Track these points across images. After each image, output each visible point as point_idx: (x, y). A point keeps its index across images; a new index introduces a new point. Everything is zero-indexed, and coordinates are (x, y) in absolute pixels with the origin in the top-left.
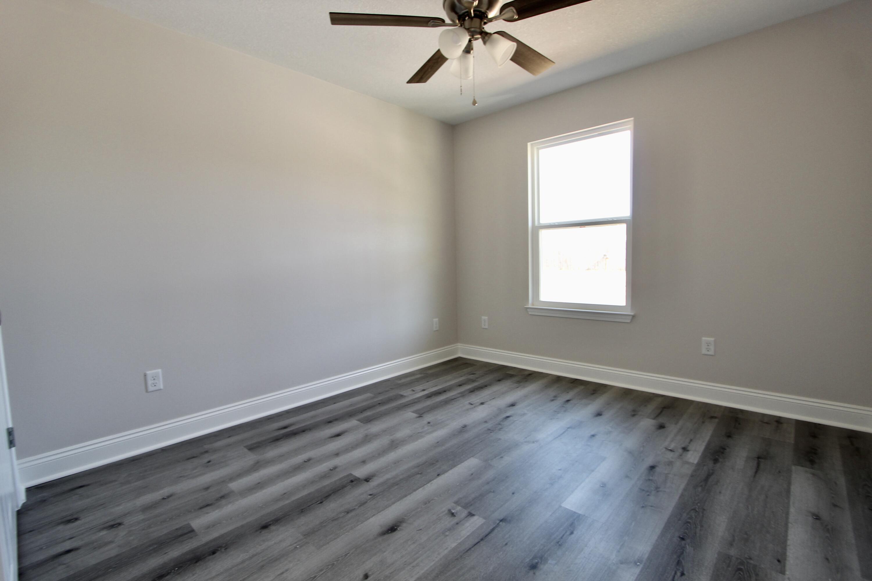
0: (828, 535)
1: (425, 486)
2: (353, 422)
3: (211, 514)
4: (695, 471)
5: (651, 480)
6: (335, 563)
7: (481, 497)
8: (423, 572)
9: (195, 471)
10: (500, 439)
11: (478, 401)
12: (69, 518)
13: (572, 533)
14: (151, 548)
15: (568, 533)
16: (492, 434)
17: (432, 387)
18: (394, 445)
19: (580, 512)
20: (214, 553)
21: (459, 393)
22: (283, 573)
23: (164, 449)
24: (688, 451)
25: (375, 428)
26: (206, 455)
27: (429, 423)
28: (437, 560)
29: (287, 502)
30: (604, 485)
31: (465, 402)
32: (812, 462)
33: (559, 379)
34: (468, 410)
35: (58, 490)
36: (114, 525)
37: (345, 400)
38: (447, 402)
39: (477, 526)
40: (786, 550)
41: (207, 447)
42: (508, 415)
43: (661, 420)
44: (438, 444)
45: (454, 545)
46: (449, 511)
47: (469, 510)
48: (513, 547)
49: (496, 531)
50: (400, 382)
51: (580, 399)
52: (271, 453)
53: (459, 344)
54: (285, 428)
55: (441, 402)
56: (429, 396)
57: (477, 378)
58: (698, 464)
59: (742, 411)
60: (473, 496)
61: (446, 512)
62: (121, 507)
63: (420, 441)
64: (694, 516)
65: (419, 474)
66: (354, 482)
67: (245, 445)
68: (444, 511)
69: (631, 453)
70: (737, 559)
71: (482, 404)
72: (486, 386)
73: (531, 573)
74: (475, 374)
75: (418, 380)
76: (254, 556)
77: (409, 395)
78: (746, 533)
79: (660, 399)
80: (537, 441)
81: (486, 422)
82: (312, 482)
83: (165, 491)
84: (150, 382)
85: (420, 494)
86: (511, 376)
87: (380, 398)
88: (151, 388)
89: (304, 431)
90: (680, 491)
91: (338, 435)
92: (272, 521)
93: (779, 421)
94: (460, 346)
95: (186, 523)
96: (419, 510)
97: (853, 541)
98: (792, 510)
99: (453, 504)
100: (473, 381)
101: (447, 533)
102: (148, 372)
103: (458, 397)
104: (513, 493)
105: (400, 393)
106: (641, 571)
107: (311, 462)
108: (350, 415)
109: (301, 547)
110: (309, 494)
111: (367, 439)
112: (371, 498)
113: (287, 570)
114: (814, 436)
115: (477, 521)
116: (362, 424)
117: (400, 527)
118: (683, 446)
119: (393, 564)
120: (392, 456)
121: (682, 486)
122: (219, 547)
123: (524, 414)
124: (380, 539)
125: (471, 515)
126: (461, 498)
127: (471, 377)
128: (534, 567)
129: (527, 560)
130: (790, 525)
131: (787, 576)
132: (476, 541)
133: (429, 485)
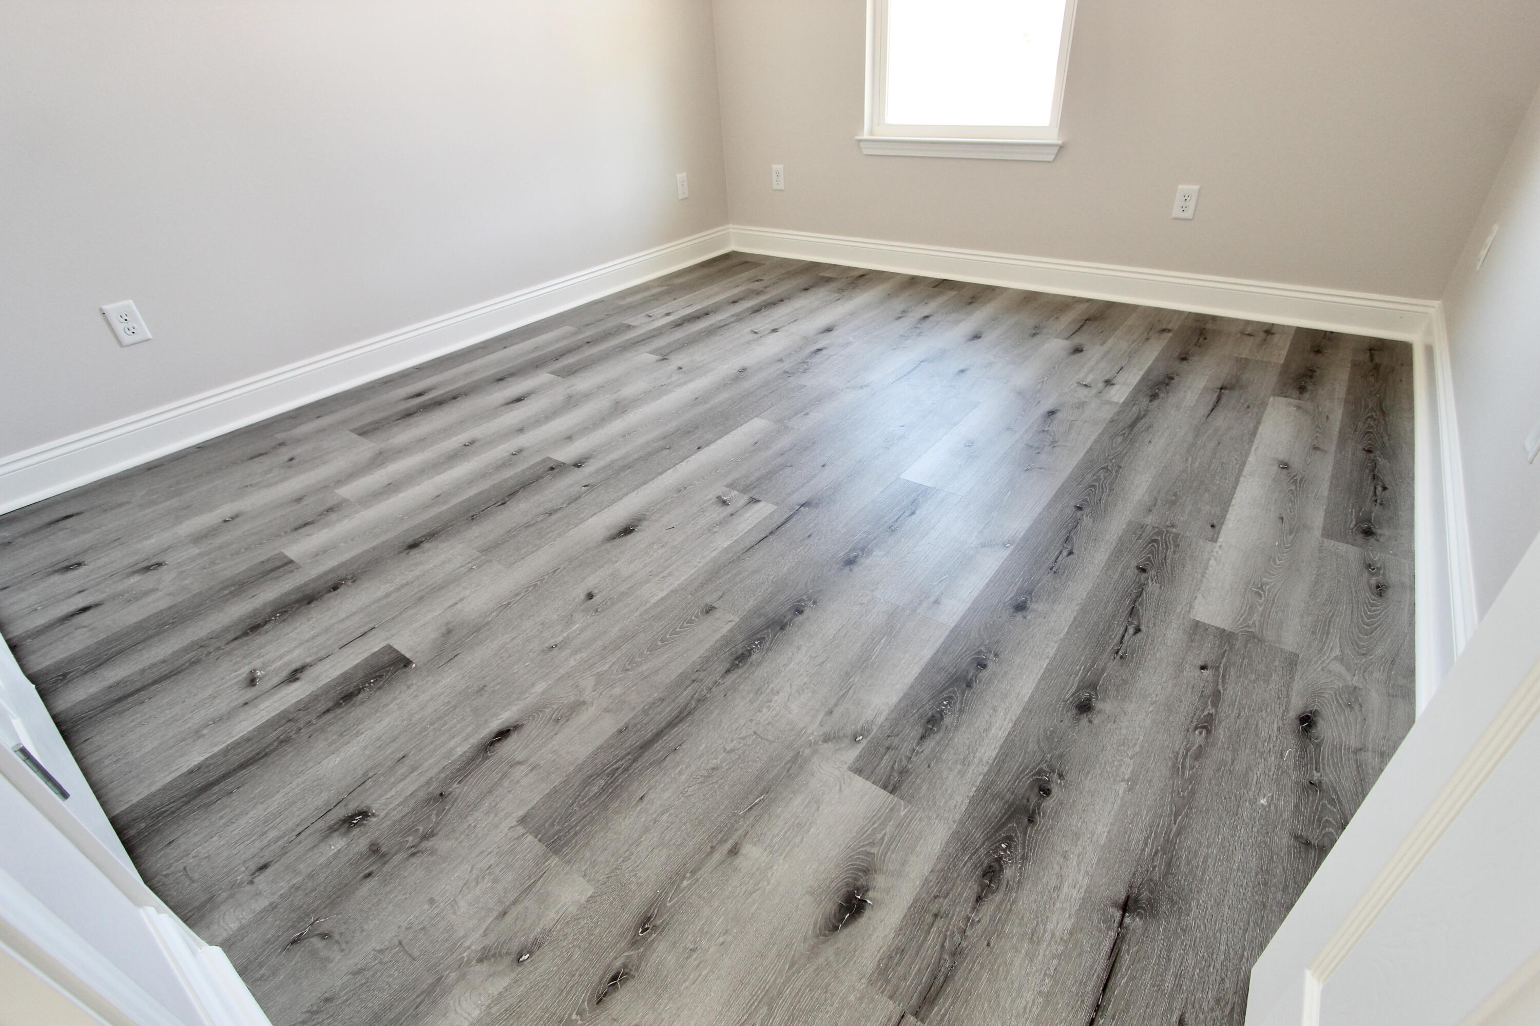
0: (1293, 488)
1: (677, 466)
2: (543, 377)
3: (315, 536)
4: (1118, 413)
5: (1047, 431)
6: (539, 583)
7: (770, 475)
8: (678, 582)
9: (269, 476)
10: (805, 386)
11: (767, 326)
12: (66, 564)
13: (913, 513)
14: (226, 592)
15: (907, 514)
16: (791, 379)
17: (682, 307)
18: (619, 408)
19: (928, 485)
20: (335, 588)
21: (733, 316)
22: (456, 604)
23: (200, 445)
24: (1113, 384)
25: (582, 383)
26: (283, 449)
27: (680, 368)
28: (701, 565)
29: (444, 508)
30: (970, 444)
31: (745, 329)
32: (1302, 389)
33: (913, 281)
34: (748, 342)
35: (27, 525)
36: (152, 567)
37: (524, 340)
38: (710, 332)
39: (764, 516)
40: (1227, 511)
41: (280, 436)
42: (819, 346)
43: (1078, 340)
44: (697, 401)
45: (726, 544)
46: (719, 498)
47: (751, 495)
48: (819, 539)
49: (794, 519)
50: (623, 303)
51: (946, 314)
52: (404, 435)
53: (731, 226)
54: (419, 395)
55: (700, 333)
56: (679, 324)
57: (766, 288)
58: (1126, 403)
59: (1214, 318)
60: (757, 474)
61: (714, 499)
62: (153, 541)
63: (665, 398)
64: (1102, 477)
65: (666, 449)
66: (555, 469)
67: (351, 428)
68: (711, 499)
69: (1020, 393)
70: (1154, 528)
71: (775, 330)
72: (782, 301)
73: (847, 569)
74: (762, 280)
75: (656, 298)
76: (402, 586)
77: (642, 324)
78: (1175, 494)
79: (1083, 306)
80: (867, 386)
81: (781, 360)
82: (483, 475)
83: (226, 510)
84: (120, 327)
85: (669, 479)
86: (828, 280)
87: (589, 333)
88: (127, 339)
89: (455, 398)
90: (1088, 445)
91: (519, 400)
92: (424, 536)
93: (1269, 330)
94: (732, 229)
95: (276, 552)
96: (669, 500)
97: (1326, 493)
98: (1251, 459)
99: (725, 489)
100: (758, 293)
101: (716, 530)
102: (107, 308)
103: (731, 323)
104: (823, 466)
105: (624, 322)
106: (1011, 554)
107: (476, 445)
108: (536, 365)
109: (479, 567)
110: (480, 493)
111: (571, 402)
112: (587, 490)
113: (461, 600)
114: (1318, 351)
115: (764, 509)
116: (560, 379)
117: (639, 527)
118: (1106, 378)
119: (631, 576)
120: (618, 426)
121: (1093, 437)
122: (342, 580)
123: (848, 344)
124: (608, 546)
125: (754, 501)
126: (737, 479)
127: (756, 286)
128: (850, 562)
129: (842, 554)
130: (1242, 479)
131: (1218, 544)
132: (763, 536)
133: (684, 464)
